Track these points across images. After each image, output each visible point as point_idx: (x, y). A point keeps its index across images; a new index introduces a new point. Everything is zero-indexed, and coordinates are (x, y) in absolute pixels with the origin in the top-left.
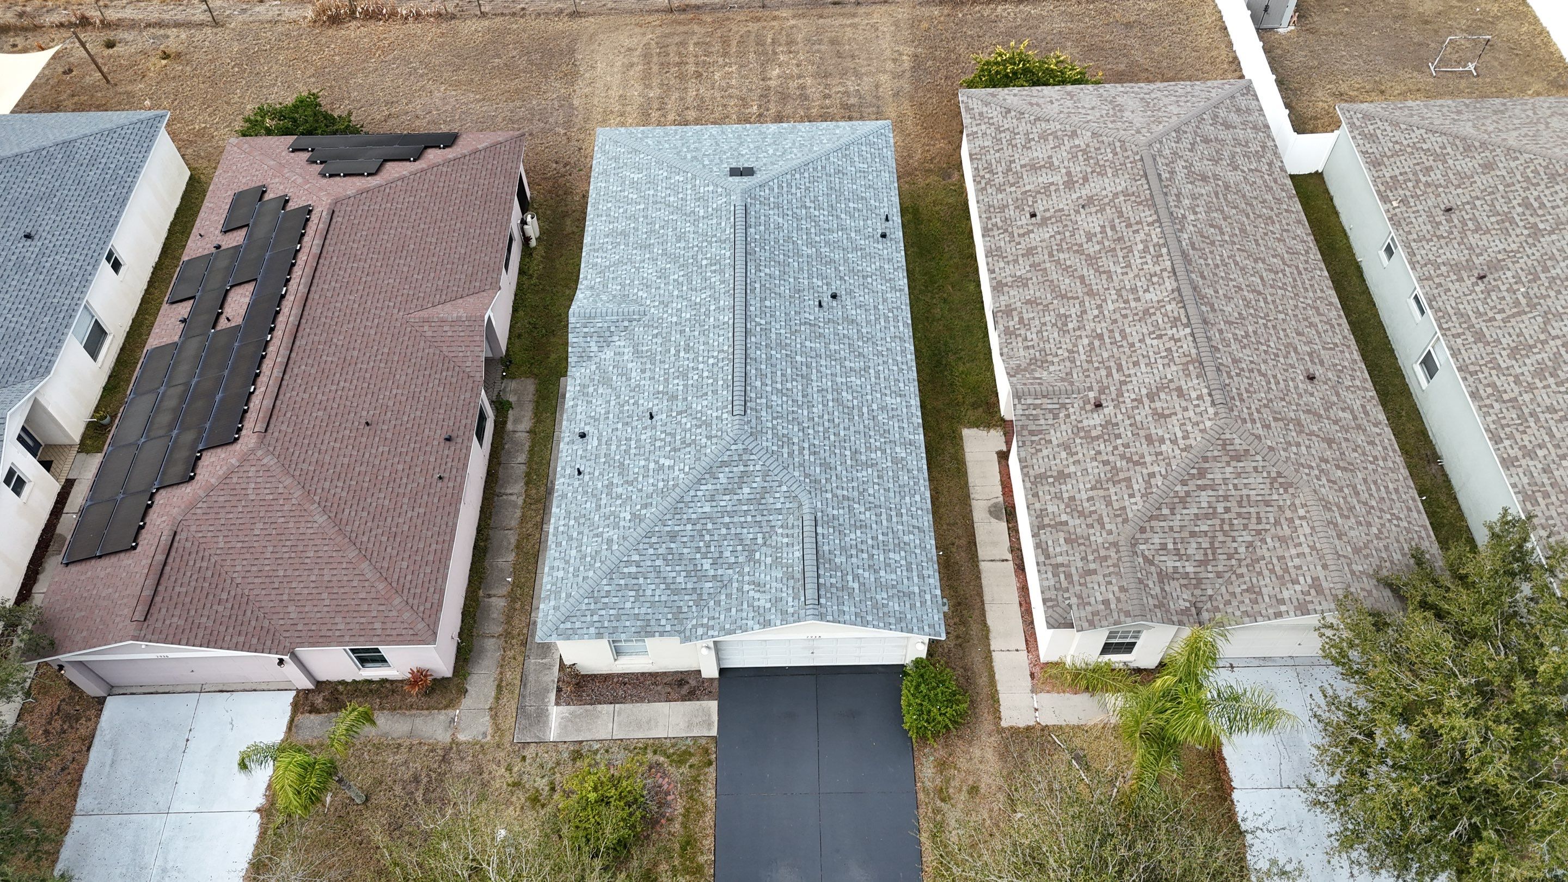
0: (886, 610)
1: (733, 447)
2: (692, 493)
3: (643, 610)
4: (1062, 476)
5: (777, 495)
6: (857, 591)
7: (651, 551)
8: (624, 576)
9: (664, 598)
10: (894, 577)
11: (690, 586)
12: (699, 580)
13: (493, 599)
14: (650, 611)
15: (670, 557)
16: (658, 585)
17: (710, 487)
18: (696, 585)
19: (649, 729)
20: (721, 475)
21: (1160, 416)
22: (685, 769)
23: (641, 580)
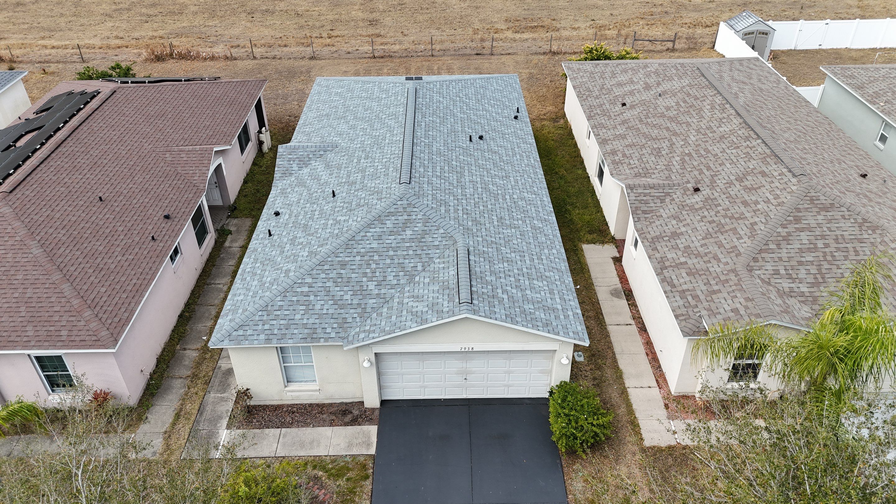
0: (533, 316)
1: (399, 203)
2: (362, 234)
3: (311, 321)
4: (675, 235)
5: (435, 236)
6: (506, 300)
7: (323, 276)
8: (296, 294)
9: (331, 311)
10: (538, 296)
11: (355, 302)
12: (364, 297)
13: (188, 352)
14: (317, 321)
15: (340, 280)
16: (326, 301)
17: (378, 230)
18: (361, 302)
19: (311, 448)
20: (388, 222)
21: (750, 190)
22: (341, 482)
23: (312, 298)
